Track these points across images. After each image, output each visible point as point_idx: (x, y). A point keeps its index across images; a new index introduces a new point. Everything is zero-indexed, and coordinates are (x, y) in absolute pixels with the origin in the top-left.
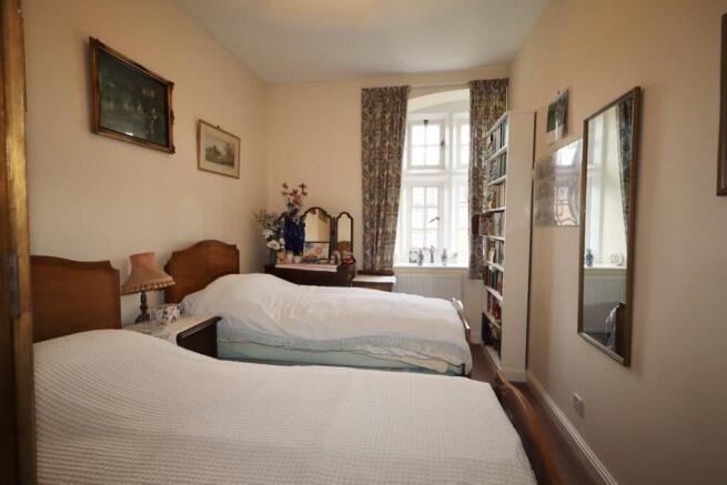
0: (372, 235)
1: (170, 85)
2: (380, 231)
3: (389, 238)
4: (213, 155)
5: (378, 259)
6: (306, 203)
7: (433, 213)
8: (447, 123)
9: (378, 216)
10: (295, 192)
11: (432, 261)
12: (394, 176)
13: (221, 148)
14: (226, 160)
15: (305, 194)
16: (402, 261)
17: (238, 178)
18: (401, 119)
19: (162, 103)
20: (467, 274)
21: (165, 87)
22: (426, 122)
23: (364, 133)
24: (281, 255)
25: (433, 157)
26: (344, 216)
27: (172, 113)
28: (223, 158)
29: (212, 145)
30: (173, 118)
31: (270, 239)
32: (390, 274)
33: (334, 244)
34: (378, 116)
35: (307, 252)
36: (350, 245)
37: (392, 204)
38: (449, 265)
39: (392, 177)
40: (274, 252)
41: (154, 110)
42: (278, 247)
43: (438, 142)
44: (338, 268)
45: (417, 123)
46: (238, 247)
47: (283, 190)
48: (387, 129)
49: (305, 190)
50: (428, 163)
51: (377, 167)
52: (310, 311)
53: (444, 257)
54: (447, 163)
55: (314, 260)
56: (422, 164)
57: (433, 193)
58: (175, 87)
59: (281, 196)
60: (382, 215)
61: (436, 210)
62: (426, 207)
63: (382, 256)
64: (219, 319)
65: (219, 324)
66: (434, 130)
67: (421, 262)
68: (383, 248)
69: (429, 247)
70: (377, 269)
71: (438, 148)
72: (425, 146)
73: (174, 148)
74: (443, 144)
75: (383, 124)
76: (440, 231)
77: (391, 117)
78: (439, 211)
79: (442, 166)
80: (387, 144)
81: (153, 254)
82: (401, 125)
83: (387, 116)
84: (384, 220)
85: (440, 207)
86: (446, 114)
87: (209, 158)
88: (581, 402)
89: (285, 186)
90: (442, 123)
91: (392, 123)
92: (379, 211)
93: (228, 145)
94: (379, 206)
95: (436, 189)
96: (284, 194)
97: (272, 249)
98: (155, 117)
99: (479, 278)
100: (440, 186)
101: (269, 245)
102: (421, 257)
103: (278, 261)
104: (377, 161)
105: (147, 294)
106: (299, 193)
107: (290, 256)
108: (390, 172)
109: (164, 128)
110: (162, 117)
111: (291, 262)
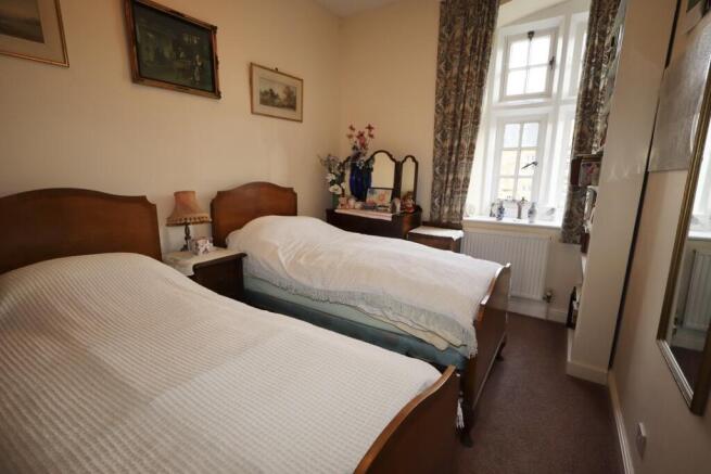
0: (442, 182)
1: (214, 29)
2: (451, 177)
3: (461, 187)
4: (269, 98)
5: (446, 209)
6: (372, 146)
7: (528, 157)
8: (561, 32)
9: (450, 160)
10: (361, 135)
11: (519, 217)
12: (471, 110)
13: (279, 91)
14: (286, 103)
15: (371, 136)
16: (481, 214)
17: (301, 121)
18: (486, 35)
19: (206, 48)
20: (559, 235)
21: (208, 32)
22: (531, 35)
23: (440, 59)
24: (342, 200)
25: (537, 82)
26: (409, 160)
27: (217, 58)
28: (280, 100)
29: (267, 88)
30: (217, 63)
31: (333, 183)
32: (458, 227)
33: (396, 191)
34: (458, 33)
35: (371, 198)
36: (414, 194)
37: (467, 145)
38: (538, 222)
39: (468, 112)
40: (335, 196)
41: (198, 57)
42: (340, 192)
43: (546, 60)
44: (393, 217)
45: (518, 38)
46: (295, 190)
47: (349, 132)
48: (468, 50)
49: (373, 132)
50: (529, 91)
51: (452, 100)
52: (321, 258)
53: (531, 212)
54: (555, 89)
55: (374, 207)
56: (521, 92)
57: (531, 130)
58: (218, 31)
59: (347, 139)
60: (453, 159)
61: (533, 152)
62: (520, 149)
63: (451, 206)
64: (244, 255)
65: (245, 259)
66: (542, 45)
67: (500, 217)
68: (452, 197)
69: (519, 198)
70: (444, 221)
71: (544, 70)
72: (528, 68)
73: (219, 93)
74: (552, 62)
75: (463, 45)
76: (536, 179)
77: (474, 34)
78: (537, 154)
79: (548, 94)
80: (466, 70)
81: (194, 192)
82: (486, 42)
83: (469, 33)
84: (456, 164)
85: (539, 148)
86: (561, 17)
87: (264, 102)
88: (645, 438)
89: (352, 128)
90: (554, 33)
91: (474, 43)
92: (451, 154)
93: (288, 87)
94: (451, 148)
95: (537, 125)
96: (350, 136)
97: (334, 194)
98: (199, 64)
99: (575, 242)
100: (542, 121)
101: (331, 189)
102: (501, 210)
103: (340, 206)
104: (453, 93)
105: (191, 227)
106: (366, 135)
107: (352, 202)
108: (467, 105)
109: (209, 73)
110: (208, 63)
111: (353, 208)
